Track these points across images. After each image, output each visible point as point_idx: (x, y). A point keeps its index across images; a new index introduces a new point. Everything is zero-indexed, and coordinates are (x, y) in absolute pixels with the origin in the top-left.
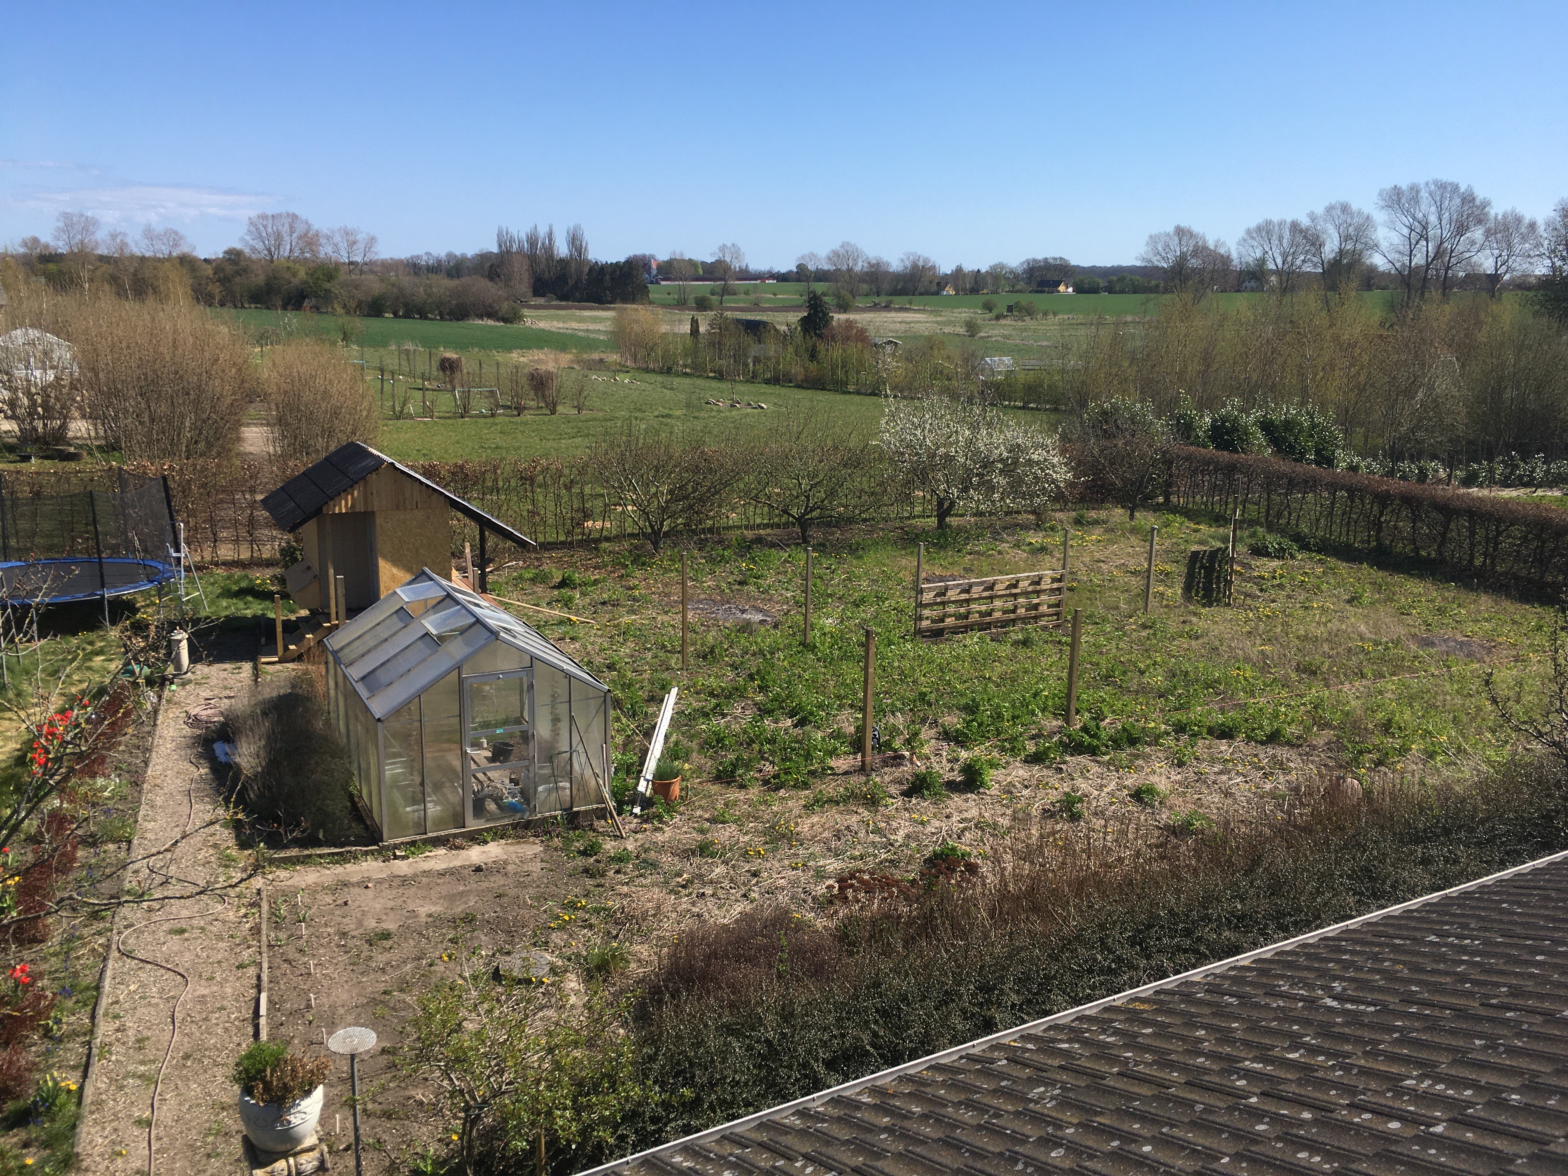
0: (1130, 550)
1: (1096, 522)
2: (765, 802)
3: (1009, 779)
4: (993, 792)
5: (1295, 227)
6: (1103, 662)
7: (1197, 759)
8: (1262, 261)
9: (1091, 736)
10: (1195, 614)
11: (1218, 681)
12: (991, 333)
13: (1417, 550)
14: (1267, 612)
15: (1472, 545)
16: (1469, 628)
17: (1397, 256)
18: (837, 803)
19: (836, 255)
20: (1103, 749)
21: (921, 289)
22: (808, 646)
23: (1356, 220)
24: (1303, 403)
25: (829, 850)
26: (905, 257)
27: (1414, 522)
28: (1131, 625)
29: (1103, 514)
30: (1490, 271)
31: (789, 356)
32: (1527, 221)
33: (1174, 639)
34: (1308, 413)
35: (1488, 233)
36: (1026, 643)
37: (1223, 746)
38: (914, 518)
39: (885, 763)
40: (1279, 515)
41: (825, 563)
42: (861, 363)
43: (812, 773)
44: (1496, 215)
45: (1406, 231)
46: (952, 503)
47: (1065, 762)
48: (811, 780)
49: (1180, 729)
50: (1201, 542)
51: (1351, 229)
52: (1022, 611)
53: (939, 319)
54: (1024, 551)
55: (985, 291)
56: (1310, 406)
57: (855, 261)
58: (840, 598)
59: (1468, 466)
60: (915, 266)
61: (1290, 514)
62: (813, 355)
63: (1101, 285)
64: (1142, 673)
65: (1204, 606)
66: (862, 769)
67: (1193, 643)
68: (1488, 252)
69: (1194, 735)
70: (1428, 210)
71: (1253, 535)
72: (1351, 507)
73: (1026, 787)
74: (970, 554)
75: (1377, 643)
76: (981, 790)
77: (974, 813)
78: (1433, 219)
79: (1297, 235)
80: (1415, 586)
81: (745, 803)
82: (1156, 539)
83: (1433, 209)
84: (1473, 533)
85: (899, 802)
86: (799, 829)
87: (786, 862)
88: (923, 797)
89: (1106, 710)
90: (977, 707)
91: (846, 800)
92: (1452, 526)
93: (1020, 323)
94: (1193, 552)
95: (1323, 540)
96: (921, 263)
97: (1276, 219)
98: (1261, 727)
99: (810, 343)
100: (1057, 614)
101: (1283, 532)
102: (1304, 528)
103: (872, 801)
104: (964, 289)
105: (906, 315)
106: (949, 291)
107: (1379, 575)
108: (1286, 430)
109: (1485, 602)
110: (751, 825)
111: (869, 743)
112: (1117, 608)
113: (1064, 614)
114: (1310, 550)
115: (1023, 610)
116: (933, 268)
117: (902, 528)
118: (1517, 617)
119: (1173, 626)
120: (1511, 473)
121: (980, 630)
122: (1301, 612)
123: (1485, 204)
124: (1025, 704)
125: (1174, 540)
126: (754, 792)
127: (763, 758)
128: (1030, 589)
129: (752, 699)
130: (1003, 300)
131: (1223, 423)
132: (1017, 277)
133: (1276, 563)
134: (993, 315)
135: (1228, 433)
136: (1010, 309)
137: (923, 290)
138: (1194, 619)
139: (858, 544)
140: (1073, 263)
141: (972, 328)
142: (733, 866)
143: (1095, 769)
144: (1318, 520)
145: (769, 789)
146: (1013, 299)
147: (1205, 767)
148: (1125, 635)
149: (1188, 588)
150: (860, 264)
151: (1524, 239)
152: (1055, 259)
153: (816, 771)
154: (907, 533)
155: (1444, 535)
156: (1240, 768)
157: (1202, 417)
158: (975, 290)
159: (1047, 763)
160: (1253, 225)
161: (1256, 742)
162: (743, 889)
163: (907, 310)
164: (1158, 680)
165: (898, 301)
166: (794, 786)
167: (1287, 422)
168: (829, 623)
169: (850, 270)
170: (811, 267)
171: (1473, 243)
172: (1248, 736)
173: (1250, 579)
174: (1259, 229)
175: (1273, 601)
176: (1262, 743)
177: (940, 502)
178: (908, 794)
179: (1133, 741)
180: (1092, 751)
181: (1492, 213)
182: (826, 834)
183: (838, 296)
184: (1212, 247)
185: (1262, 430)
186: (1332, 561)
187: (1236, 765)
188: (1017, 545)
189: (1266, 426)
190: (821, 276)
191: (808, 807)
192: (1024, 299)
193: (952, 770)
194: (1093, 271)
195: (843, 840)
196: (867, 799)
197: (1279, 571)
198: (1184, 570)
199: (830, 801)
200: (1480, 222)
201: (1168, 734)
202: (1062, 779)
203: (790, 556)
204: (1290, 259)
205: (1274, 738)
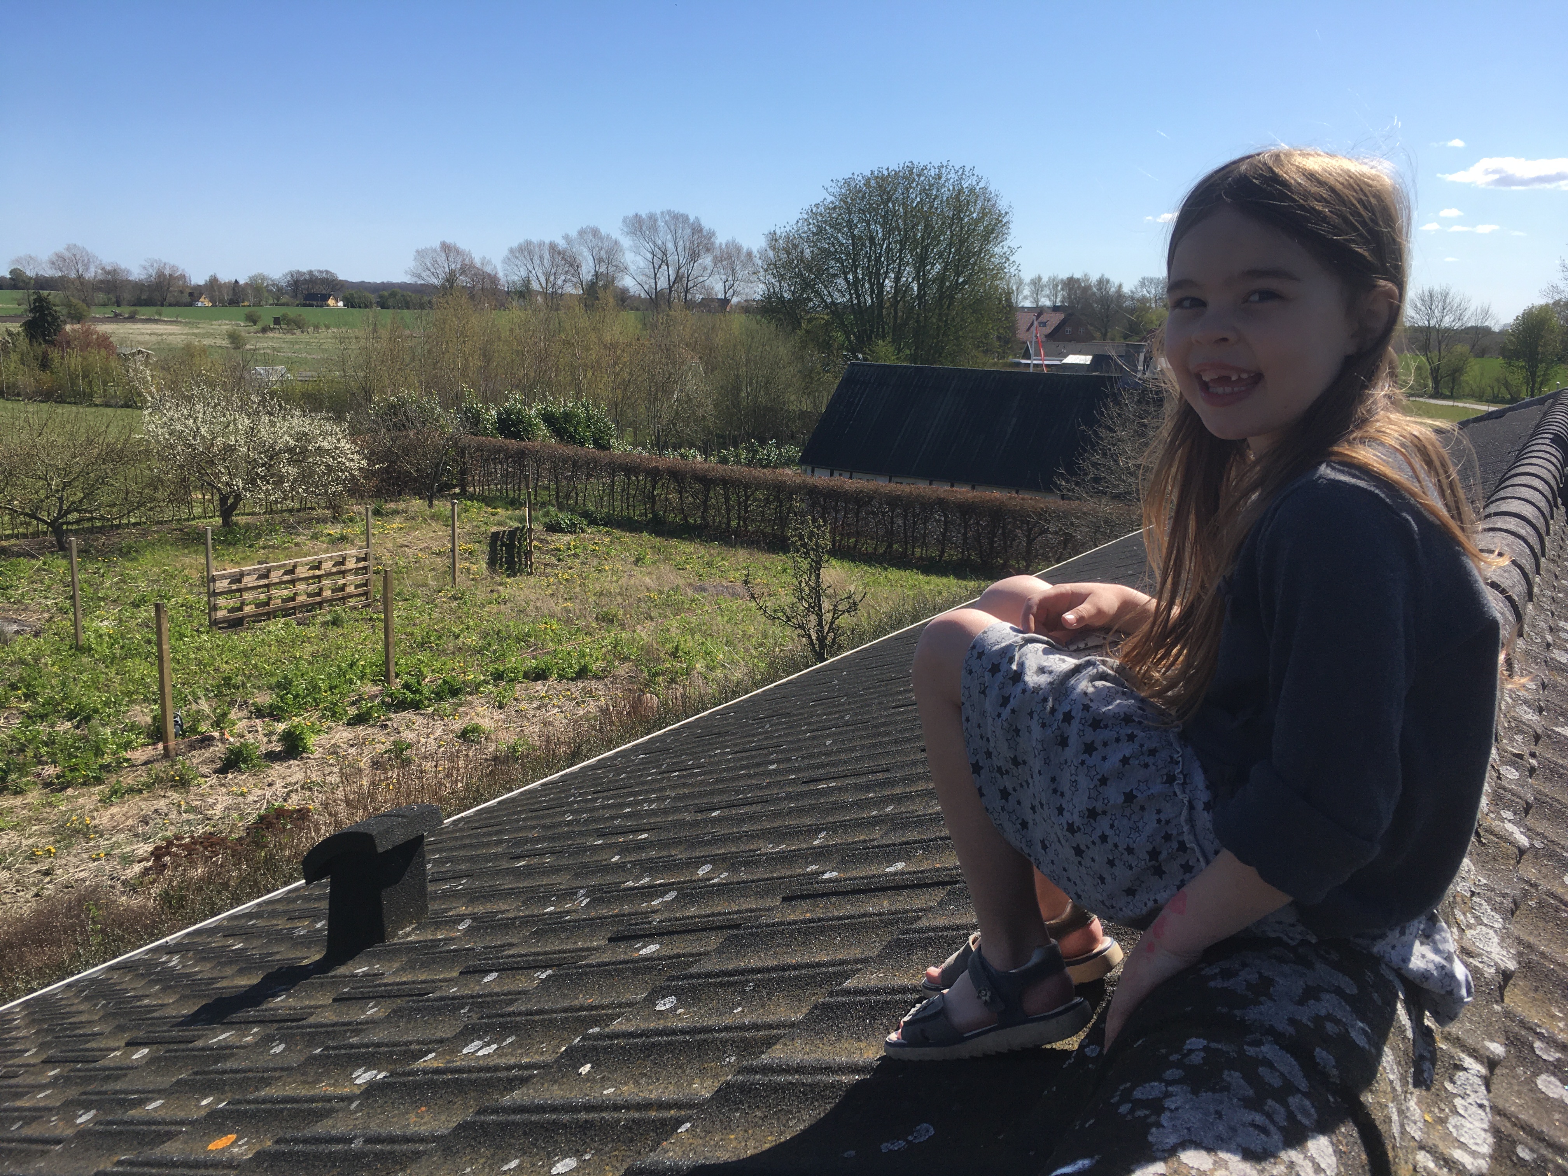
0: (432, 534)
1: (396, 512)
2: (50, 804)
3: (333, 742)
4: (317, 755)
5: (553, 247)
6: (417, 631)
7: (516, 699)
8: (527, 282)
9: (414, 693)
10: (501, 584)
11: (528, 635)
12: (259, 345)
13: (685, 518)
14: (566, 576)
15: (728, 511)
16: (732, 575)
17: (644, 278)
18: (140, 791)
19: (59, 260)
20: (426, 703)
21: (170, 298)
22: (80, 649)
23: (606, 244)
24: (578, 396)
25: (137, 835)
26: (147, 265)
27: (681, 493)
28: (441, 598)
29: (402, 505)
30: (721, 296)
31: (13, 365)
32: (745, 250)
33: (484, 606)
34: (583, 406)
35: (716, 261)
36: (336, 622)
37: (539, 686)
38: (194, 519)
39: (192, 747)
40: (568, 497)
41: (91, 568)
42: (106, 371)
43: (105, 768)
44: (721, 244)
45: (649, 256)
46: (238, 498)
47: (389, 719)
48: (104, 775)
49: (498, 676)
50: (499, 524)
51: (603, 253)
52: (327, 593)
53: (196, 331)
54: (323, 542)
55: (246, 303)
56: (584, 400)
57: (87, 269)
58: (115, 601)
59: (719, 452)
60: (161, 275)
61: (577, 494)
62: (44, 364)
63: (374, 301)
64: (457, 637)
65: (508, 576)
66: (166, 755)
67: (503, 607)
68: (717, 277)
69: (512, 680)
70: (665, 238)
71: (547, 514)
72: (629, 484)
73: (352, 746)
74: (264, 548)
75: (661, 592)
76: (304, 755)
77: (299, 776)
78: (670, 246)
79: (556, 256)
80: (688, 547)
81: (23, 809)
82: (457, 524)
83: (669, 236)
84: (727, 499)
85: (213, 780)
86: (96, 822)
87: (85, 856)
88: (240, 770)
89: (425, 670)
90: (290, 684)
91: (149, 787)
92: (712, 494)
93: (289, 337)
94: (493, 533)
95: (608, 515)
96: (167, 272)
97: (535, 239)
98: (570, 666)
99: (39, 352)
100: (366, 594)
101: (572, 511)
102: (591, 507)
103: (182, 783)
104: (222, 301)
105: (154, 326)
106: (204, 302)
107: (658, 541)
108: (566, 421)
109: (742, 555)
110: (34, 828)
111: (171, 729)
112: (425, 585)
113: (372, 594)
114: (598, 524)
115: (329, 592)
116: (183, 277)
117: (181, 530)
118: (767, 564)
119: (481, 595)
120: (753, 457)
121: (284, 617)
122: (595, 575)
123: (712, 234)
124: (342, 673)
125: (475, 524)
126: (34, 796)
127: (40, 762)
128: (334, 570)
129: (17, 708)
130: (268, 313)
131: (509, 415)
132: (280, 290)
133: (568, 538)
134: (258, 327)
135: (514, 425)
136: (277, 321)
137: (172, 300)
138: (500, 588)
139: (131, 548)
140: (342, 277)
141: (235, 339)
142: (18, 871)
143: (420, 721)
144: (602, 499)
145: (52, 791)
146: (279, 312)
147: (523, 705)
148: (436, 606)
149: (492, 563)
150: (92, 270)
151: (744, 266)
152: (320, 272)
153: (109, 765)
154: (188, 534)
155: (705, 502)
156: (555, 701)
157: (488, 409)
158: (234, 302)
159: (372, 722)
160: (515, 244)
161: (568, 679)
162: (35, 890)
163: (156, 321)
164: (473, 640)
165: (145, 312)
166: (84, 784)
167: (565, 413)
168: (106, 626)
169: (80, 277)
170: (30, 273)
171: (705, 269)
172: (560, 676)
173: (548, 552)
174: (521, 249)
175: (571, 568)
176: (572, 680)
177: (223, 499)
178: (223, 771)
179: (455, 692)
180: (416, 706)
181: (717, 242)
182: (130, 822)
183: (69, 305)
184: (478, 265)
185: (545, 422)
186: (617, 532)
187: (551, 699)
188: (315, 537)
189: (548, 418)
190: (42, 283)
191: (106, 801)
192: (293, 312)
193: (270, 742)
194: (362, 286)
195: (152, 823)
196: (175, 781)
197: (573, 543)
198: (486, 548)
199: (131, 790)
200: (708, 250)
201: (488, 683)
202: (388, 734)
203: (45, 564)
204: (552, 279)
205: (582, 673)
